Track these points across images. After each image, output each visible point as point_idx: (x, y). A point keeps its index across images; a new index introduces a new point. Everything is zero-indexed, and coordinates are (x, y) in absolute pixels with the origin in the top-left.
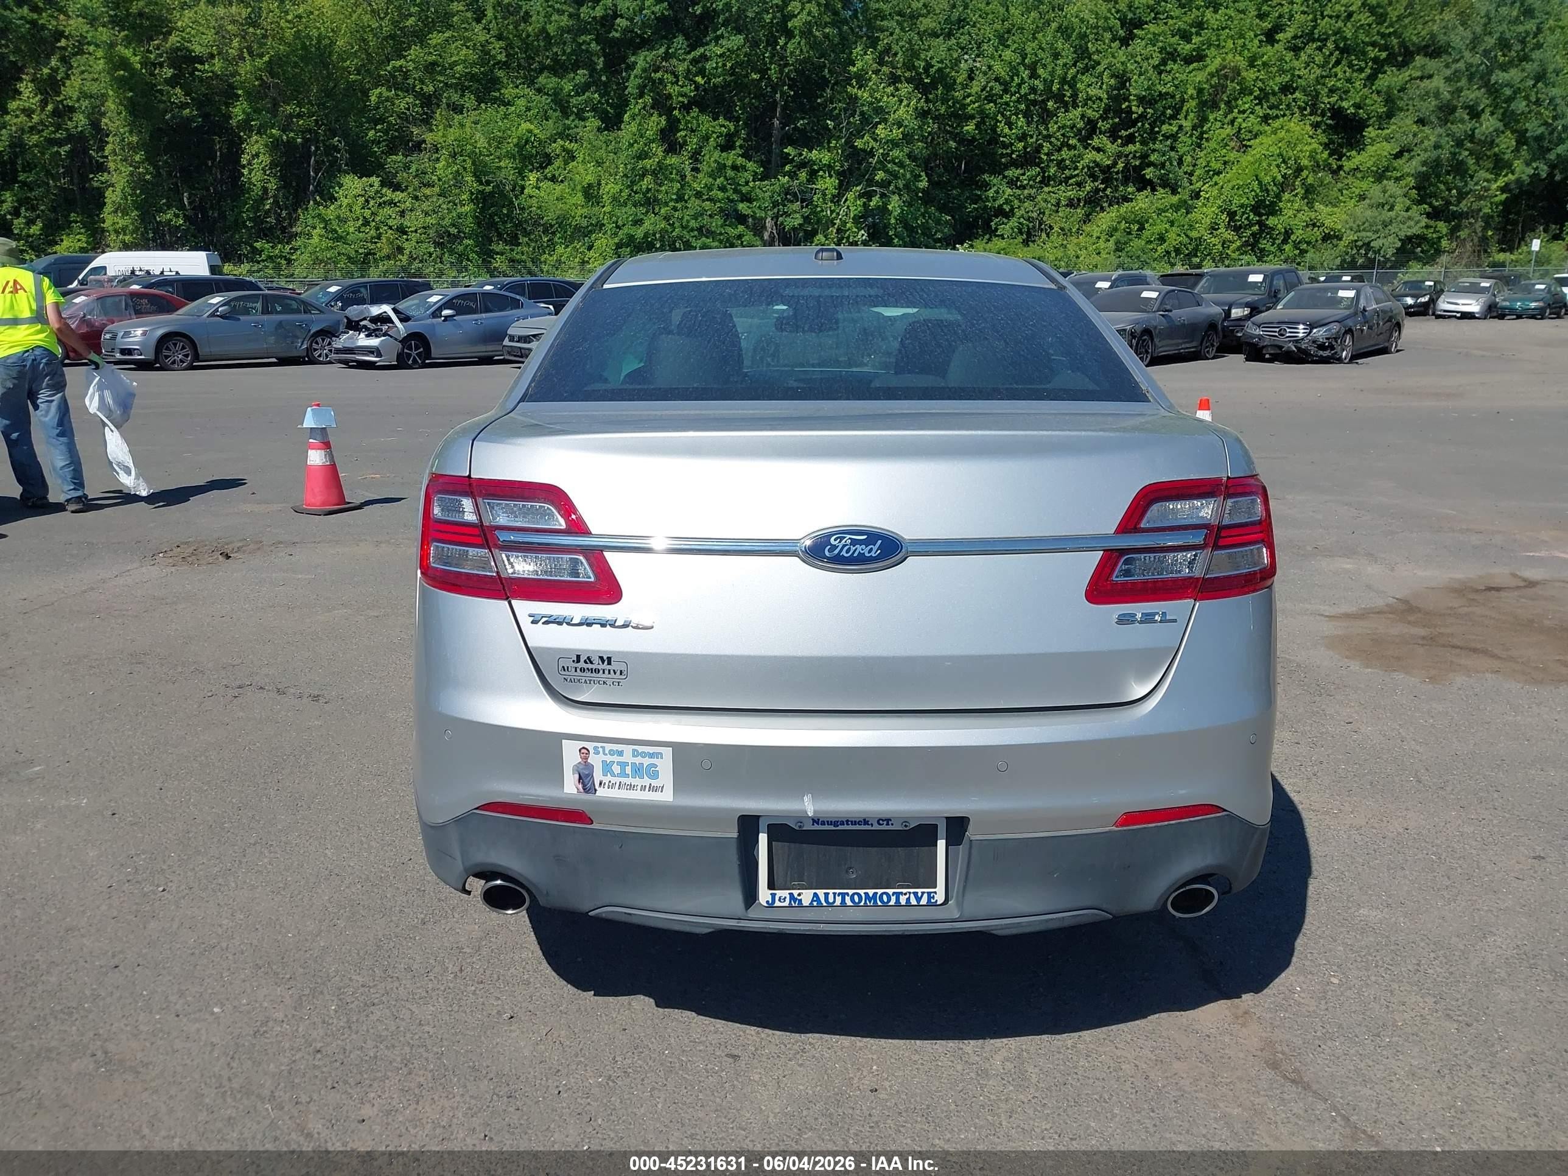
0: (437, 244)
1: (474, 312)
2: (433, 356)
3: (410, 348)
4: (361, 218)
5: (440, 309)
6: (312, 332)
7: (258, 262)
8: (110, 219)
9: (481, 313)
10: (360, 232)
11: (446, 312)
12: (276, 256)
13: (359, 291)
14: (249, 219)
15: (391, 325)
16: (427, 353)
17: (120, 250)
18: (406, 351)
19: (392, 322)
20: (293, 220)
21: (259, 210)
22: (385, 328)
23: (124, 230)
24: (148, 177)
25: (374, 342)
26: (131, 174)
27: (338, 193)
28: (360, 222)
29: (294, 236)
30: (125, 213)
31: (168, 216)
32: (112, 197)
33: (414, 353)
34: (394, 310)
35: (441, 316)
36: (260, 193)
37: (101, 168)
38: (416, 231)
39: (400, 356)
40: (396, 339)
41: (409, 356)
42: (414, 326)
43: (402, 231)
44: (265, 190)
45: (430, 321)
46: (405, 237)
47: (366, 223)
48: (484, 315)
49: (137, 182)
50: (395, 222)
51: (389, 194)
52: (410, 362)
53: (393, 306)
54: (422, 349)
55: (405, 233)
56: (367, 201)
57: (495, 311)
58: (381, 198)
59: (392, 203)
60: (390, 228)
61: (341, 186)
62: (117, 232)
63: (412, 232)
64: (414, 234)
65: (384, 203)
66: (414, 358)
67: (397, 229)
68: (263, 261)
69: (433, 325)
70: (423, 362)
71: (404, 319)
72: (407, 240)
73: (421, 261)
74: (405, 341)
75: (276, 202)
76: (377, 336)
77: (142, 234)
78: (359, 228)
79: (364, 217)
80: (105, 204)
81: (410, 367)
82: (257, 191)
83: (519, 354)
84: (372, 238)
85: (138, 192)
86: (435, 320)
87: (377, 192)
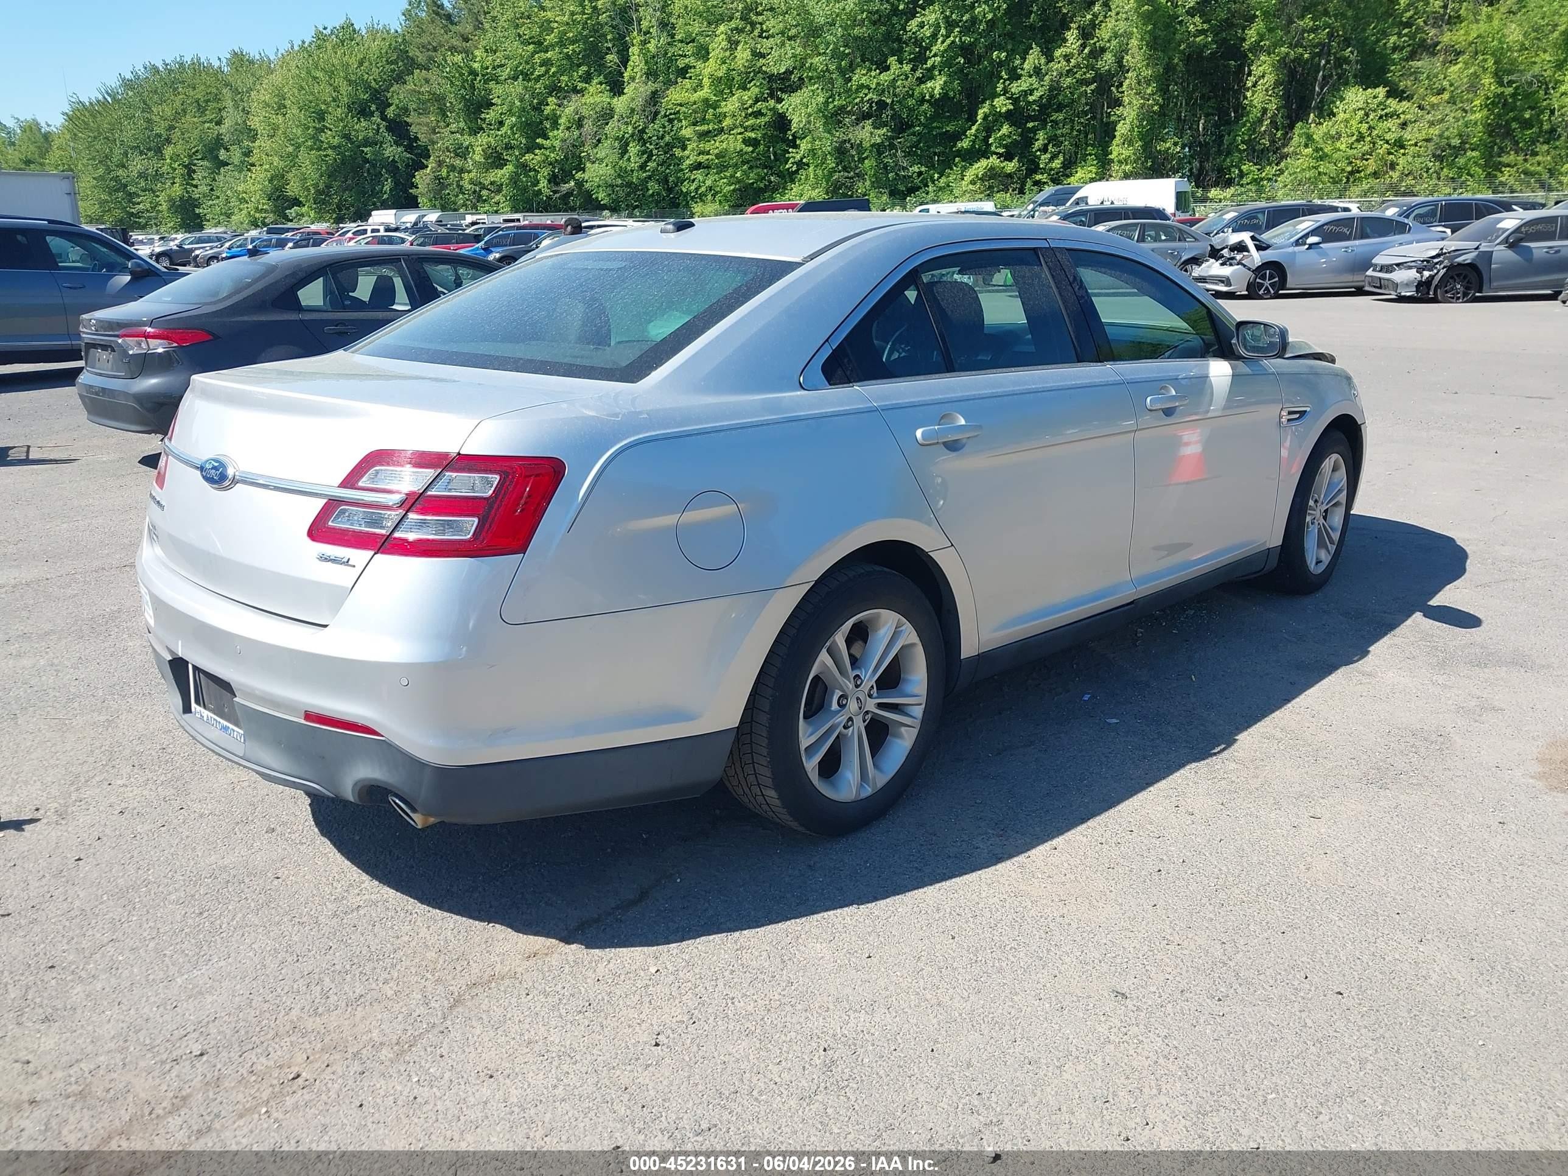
0: (1439, 158)
1: (1348, 238)
2: (1288, 286)
3: (1263, 278)
4: (1357, 133)
5: (1306, 236)
6: (1183, 259)
7: (1242, 186)
8: (1118, 150)
9: (1355, 239)
10: (1351, 148)
11: (1313, 239)
12: (1262, 179)
13: (1257, 218)
14: (1243, 142)
15: (1245, 253)
16: (1283, 283)
17: (1121, 179)
18: (1258, 280)
19: (1248, 251)
20: (1287, 140)
21: (1254, 132)
22: (1239, 257)
23: (1126, 161)
24: (1156, 108)
25: (1227, 271)
26: (1142, 106)
27: (1337, 108)
28: (1355, 138)
29: (1285, 156)
30: (1131, 143)
31: (1168, 145)
32: (1122, 129)
33: (1267, 283)
34: (1253, 238)
35: (1305, 244)
36: (1259, 115)
37: (1118, 103)
38: (1416, 145)
39: (1250, 286)
40: (1249, 269)
41: (1261, 286)
42: (1270, 255)
43: (1400, 144)
44: (1265, 111)
45: (1291, 249)
46: (1402, 151)
47: (1361, 138)
48: (1357, 242)
49: (1146, 115)
50: (1395, 135)
51: (1393, 104)
52: (1261, 292)
53: (1252, 234)
54: (1277, 279)
55: (1402, 147)
56: (1367, 115)
57: (1374, 237)
58: (1383, 110)
59: (1394, 115)
60: (1387, 142)
61: (1342, 99)
62: (1120, 162)
63: (1410, 145)
64: (1413, 148)
65: (1386, 115)
66: (1267, 287)
67: (1395, 144)
68: (1248, 184)
69: (1294, 253)
70: (1276, 292)
71: (1260, 248)
72: (1404, 154)
73: (1415, 178)
74: (1259, 271)
75: (1273, 123)
76: (1231, 265)
77: (1142, 163)
78: (1353, 144)
79: (1360, 133)
80: (1115, 137)
81: (1261, 298)
82: (1256, 113)
83: (1378, 285)
84: (1364, 155)
85: (1145, 123)
86: (1297, 249)
87: (1380, 103)
